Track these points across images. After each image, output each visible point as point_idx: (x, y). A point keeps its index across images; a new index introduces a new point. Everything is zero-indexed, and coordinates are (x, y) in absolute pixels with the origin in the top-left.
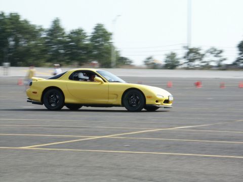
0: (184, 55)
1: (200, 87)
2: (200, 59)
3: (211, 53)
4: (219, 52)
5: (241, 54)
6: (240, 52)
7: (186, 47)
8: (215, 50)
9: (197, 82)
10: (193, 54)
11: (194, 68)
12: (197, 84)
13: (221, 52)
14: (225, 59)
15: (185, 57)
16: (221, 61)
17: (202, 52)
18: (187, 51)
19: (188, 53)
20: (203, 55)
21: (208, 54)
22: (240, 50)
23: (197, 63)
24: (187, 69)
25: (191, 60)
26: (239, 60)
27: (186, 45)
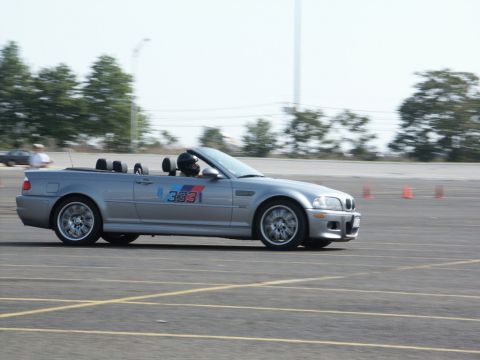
0: (285, 127)
2: (320, 135)
3: (344, 123)
4: (359, 121)
5: (404, 126)
6: (403, 122)
7: (293, 111)
8: (353, 117)
10: (306, 123)
11: (307, 156)
13: (365, 120)
14: (373, 137)
15: (287, 132)
16: (365, 140)
17: (324, 121)
18: (292, 118)
19: (294, 124)
20: (328, 127)
21: (337, 125)
22: (404, 119)
23: (314, 144)
24: (293, 156)
25: (304, 138)
26: (401, 139)
27: (291, 106)
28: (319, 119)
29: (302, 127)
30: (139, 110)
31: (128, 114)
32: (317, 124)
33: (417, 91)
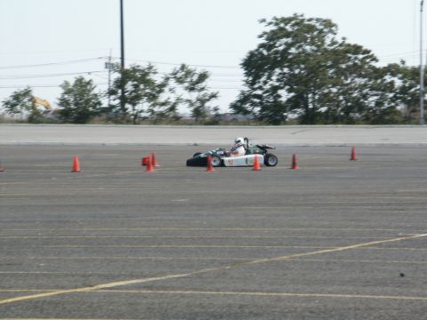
2: (152, 97)
3: (180, 81)
4: (195, 78)
6: (246, 78)
8: (189, 73)
10: (133, 82)
11: (137, 120)
12: (146, 163)
13: (203, 77)
14: (213, 96)
15: (111, 92)
17: (158, 79)
18: (117, 75)
19: (121, 84)
20: (163, 86)
21: (172, 83)
22: (248, 74)
23: (144, 105)
25: (134, 100)
26: (245, 98)
28: (152, 77)
29: (129, 86)
32: (149, 83)
33: (263, 41)
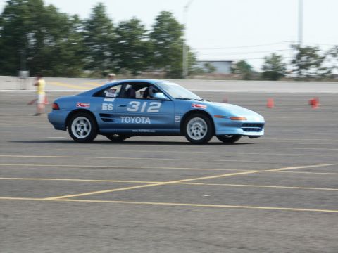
0: (292, 59)
1: (317, 107)
2: (317, 65)
3: (334, 55)
7: (297, 47)
9: (312, 99)
10: (306, 56)
12: (313, 103)
15: (294, 62)
17: (320, 54)
18: (297, 52)
19: (299, 57)
20: (323, 58)
21: (329, 57)
23: (312, 70)
24: (297, 79)
25: (306, 66)
27: (296, 43)
28: (316, 53)
29: (304, 58)
30: (188, 48)
31: (181, 51)
32: (315, 56)
